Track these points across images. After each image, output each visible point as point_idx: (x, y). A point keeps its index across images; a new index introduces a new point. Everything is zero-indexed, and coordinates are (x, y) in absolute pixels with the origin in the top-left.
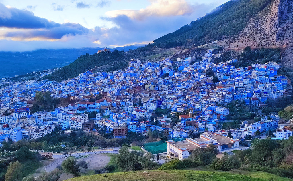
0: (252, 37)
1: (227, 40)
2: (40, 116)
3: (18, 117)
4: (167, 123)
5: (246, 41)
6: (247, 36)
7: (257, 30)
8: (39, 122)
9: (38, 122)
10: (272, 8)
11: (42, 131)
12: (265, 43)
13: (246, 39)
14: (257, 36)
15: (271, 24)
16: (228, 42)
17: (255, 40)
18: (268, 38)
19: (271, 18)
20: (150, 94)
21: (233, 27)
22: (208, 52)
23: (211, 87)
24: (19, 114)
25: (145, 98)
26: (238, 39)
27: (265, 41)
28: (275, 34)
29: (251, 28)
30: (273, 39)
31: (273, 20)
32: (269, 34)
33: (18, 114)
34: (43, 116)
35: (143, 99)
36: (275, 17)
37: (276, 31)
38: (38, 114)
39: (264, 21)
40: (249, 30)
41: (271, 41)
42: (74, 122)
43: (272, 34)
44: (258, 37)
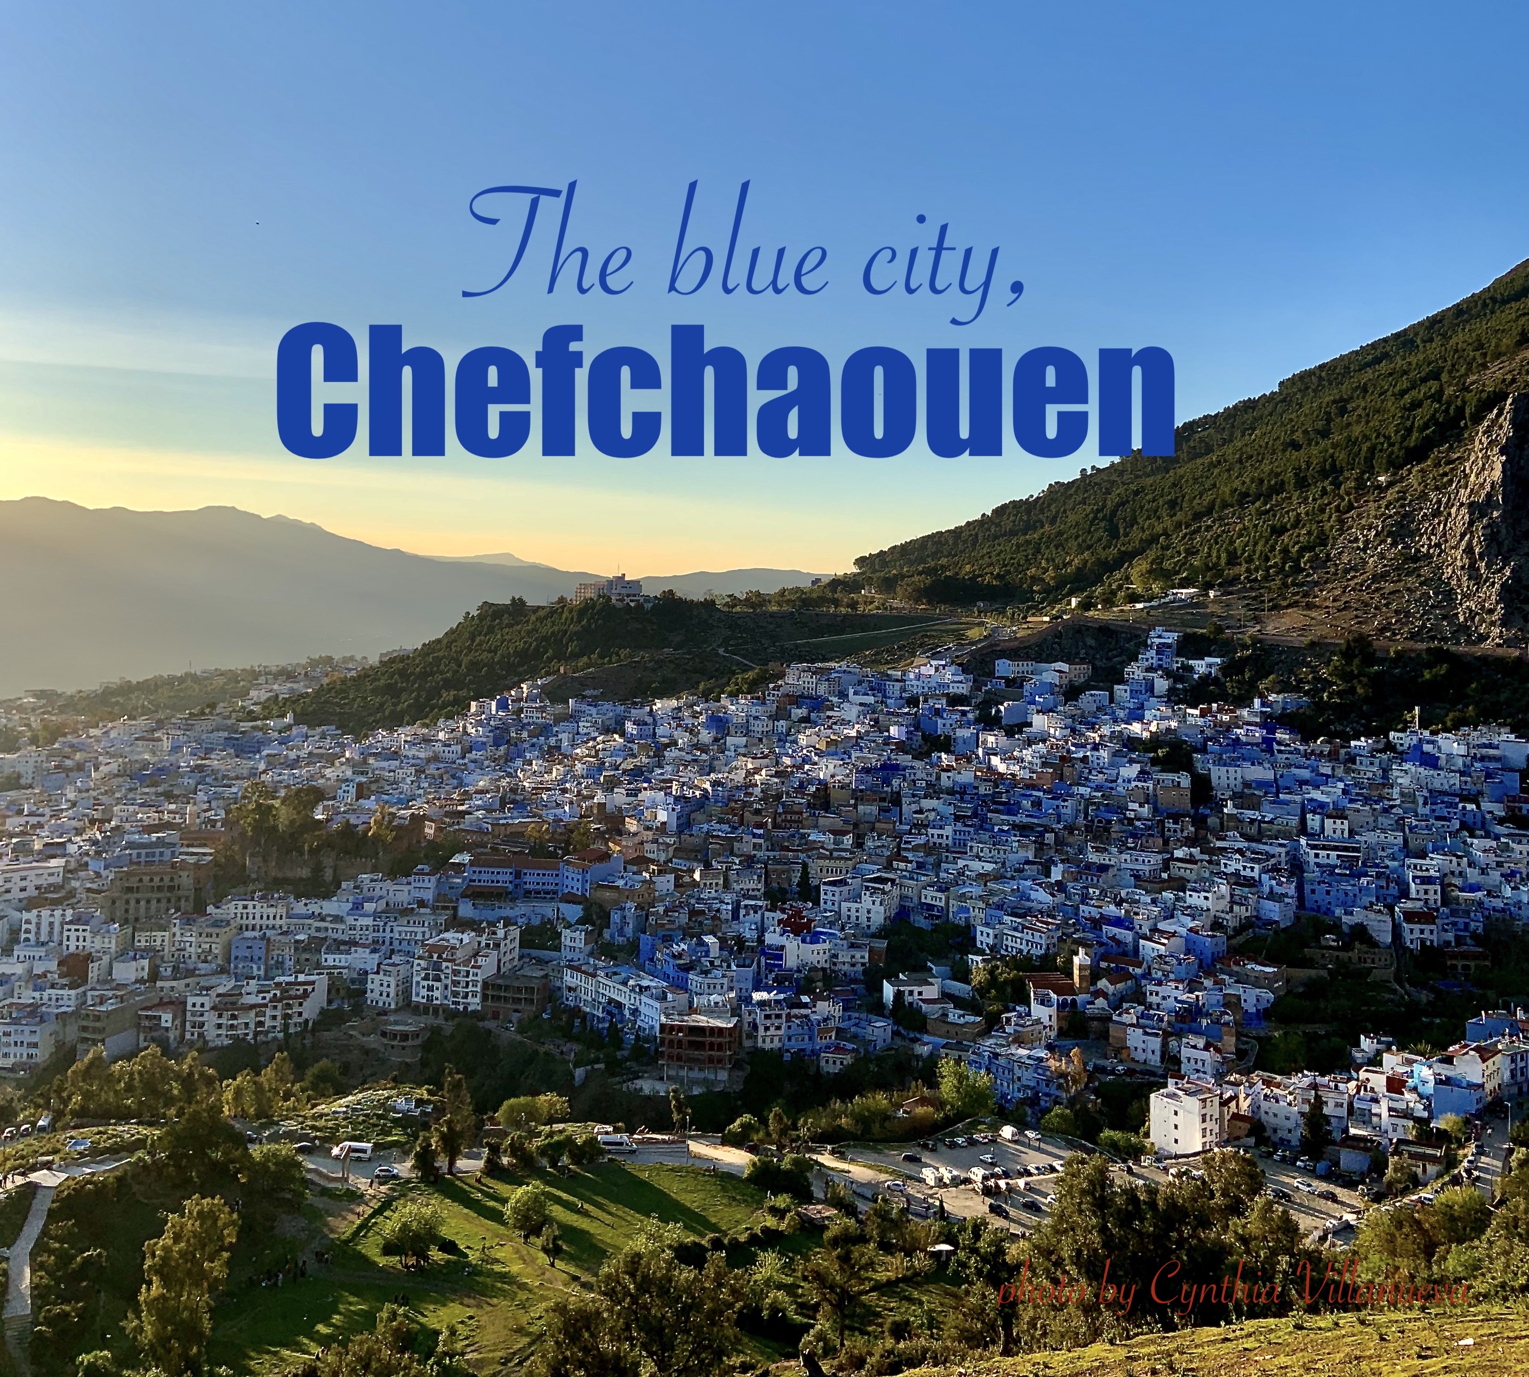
2: (251, 922)
4: (954, 1015)
5: (1345, 609)
6: (1352, 583)
8: (243, 952)
10: (1472, 457)
11: (253, 1007)
12: (1445, 628)
13: (1346, 597)
15: (1470, 532)
16: (1255, 604)
17: (1392, 607)
18: (1460, 604)
20: (859, 844)
22: (1153, 644)
23: (1182, 831)
25: (831, 857)
26: (1305, 594)
27: (1444, 617)
28: (1497, 586)
29: (1366, 544)
31: (1481, 515)
32: (1465, 582)
34: (265, 922)
35: (821, 862)
38: (240, 910)
41: (1477, 619)
42: (437, 967)
43: (1478, 583)
44: (1408, 589)
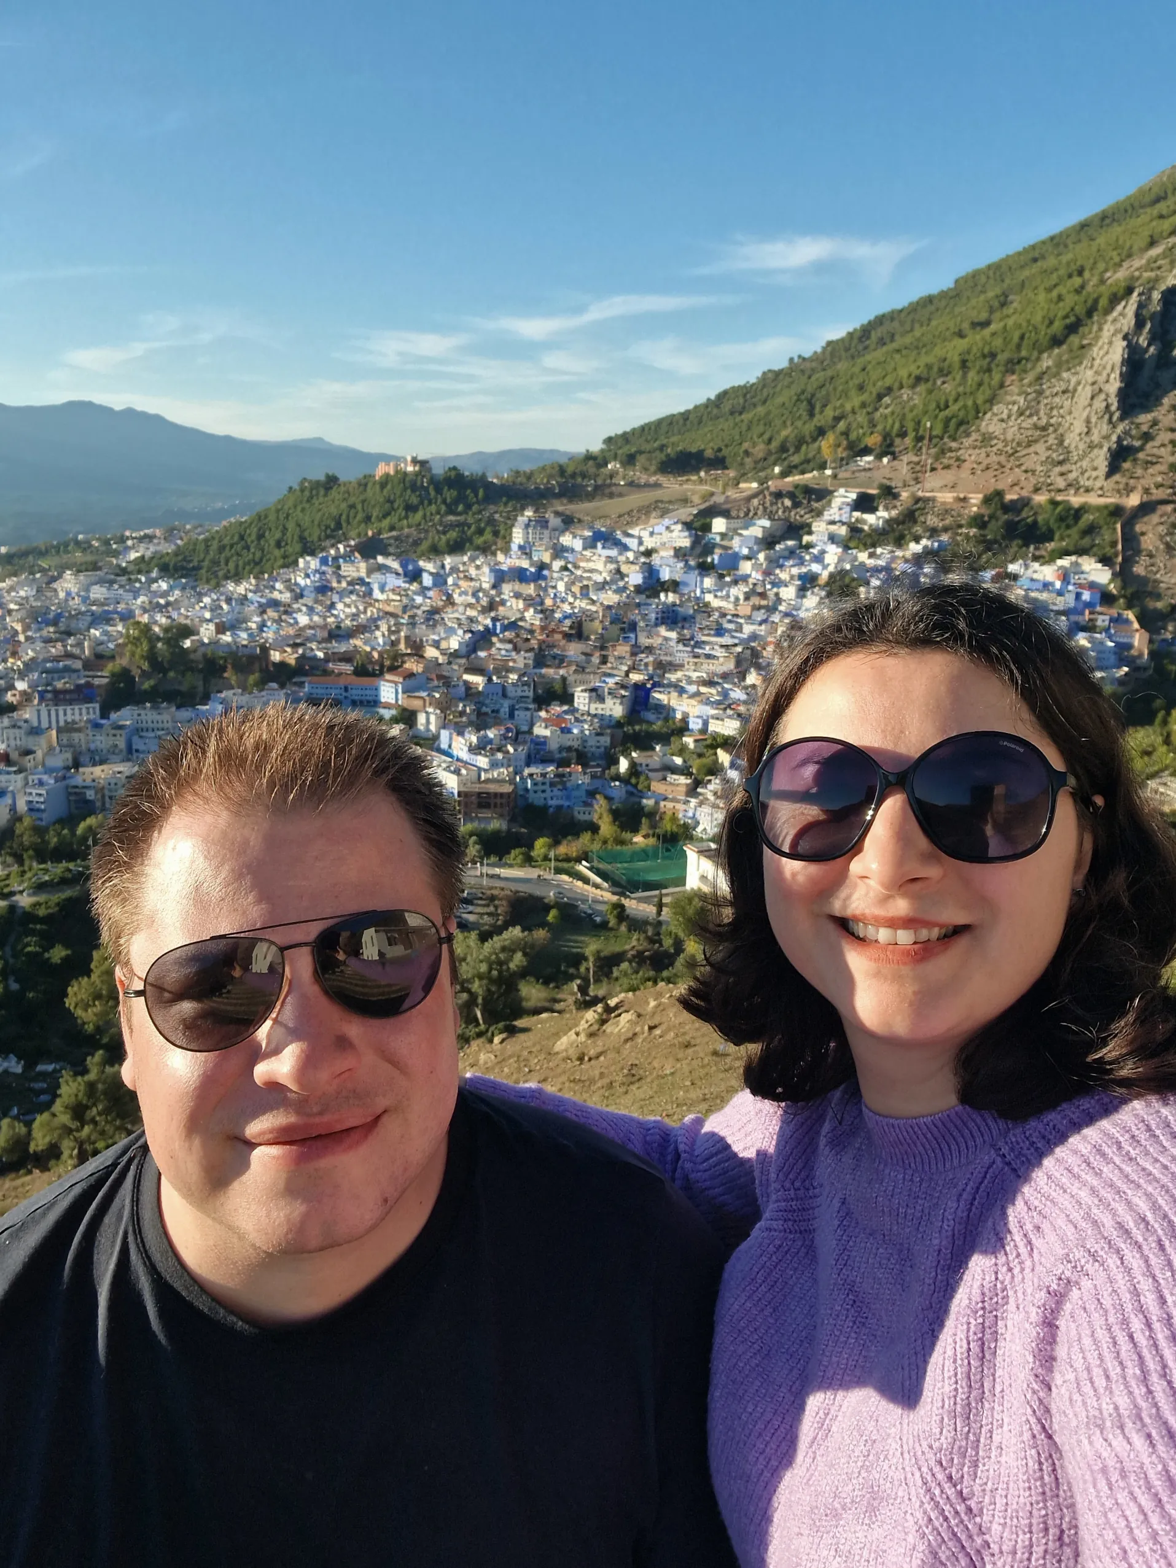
0: (1013, 454)
1: (916, 459)
2: (144, 725)
3: (50, 722)
5: (988, 468)
6: (994, 449)
7: (1036, 427)
8: (142, 747)
9: (137, 751)
10: (1100, 343)
12: (1061, 483)
13: (989, 460)
14: (1031, 450)
15: (1090, 405)
16: (918, 468)
17: (1023, 468)
18: (1075, 463)
19: (1094, 384)
21: (938, 406)
22: (837, 502)
24: (53, 713)
26: (958, 459)
27: (1062, 474)
28: (1105, 449)
29: (1009, 417)
30: (1095, 469)
31: (1101, 390)
32: (1082, 446)
33: (49, 711)
34: (155, 725)
36: (1107, 381)
37: (1107, 437)
38: (136, 716)
39: (1064, 392)
40: (1004, 425)
41: (1086, 475)
43: (1091, 447)
44: (1036, 453)
